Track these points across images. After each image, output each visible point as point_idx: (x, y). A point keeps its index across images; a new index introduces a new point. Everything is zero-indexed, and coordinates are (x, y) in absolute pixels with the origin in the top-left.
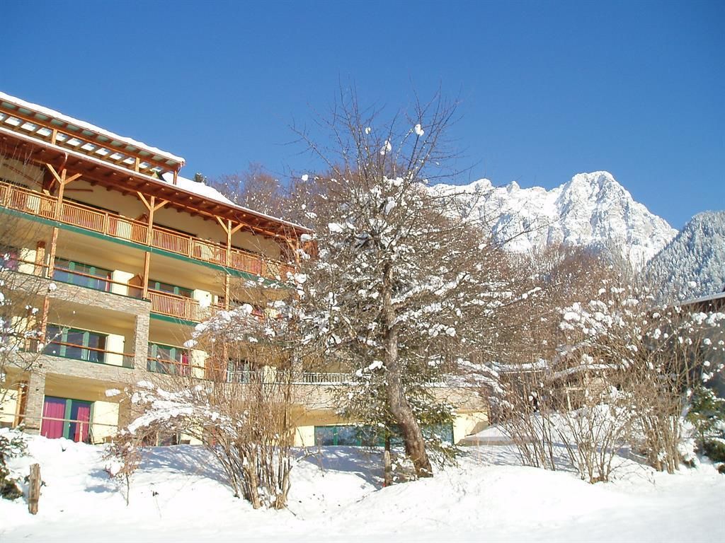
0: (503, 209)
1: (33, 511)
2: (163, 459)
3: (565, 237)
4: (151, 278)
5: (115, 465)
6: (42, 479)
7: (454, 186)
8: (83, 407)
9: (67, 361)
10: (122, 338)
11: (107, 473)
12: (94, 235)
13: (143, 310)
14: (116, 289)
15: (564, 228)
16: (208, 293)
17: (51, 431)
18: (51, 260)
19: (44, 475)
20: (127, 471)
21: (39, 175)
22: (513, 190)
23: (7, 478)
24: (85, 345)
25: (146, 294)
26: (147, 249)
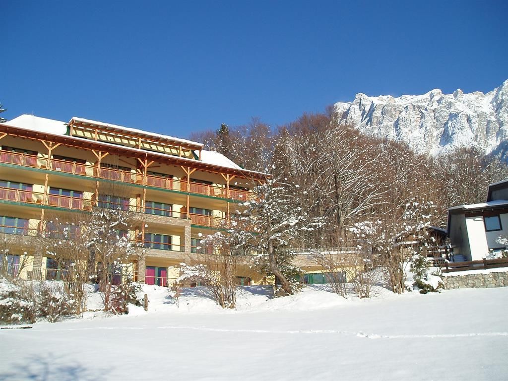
0: (452, 110)
1: (146, 310)
2: (192, 292)
3: (500, 127)
4: (191, 206)
5: (173, 294)
6: (149, 300)
7: (414, 96)
8: (163, 271)
9: (154, 250)
10: (179, 237)
11: (170, 297)
12: (162, 190)
13: (187, 224)
14: (175, 215)
15: (498, 120)
16: (220, 211)
17: (149, 282)
18: (144, 204)
19: (149, 298)
20: (177, 296)
21: (135, 163)
22: (458, 95)
23: (137, 299)
24: (162, 242)
25: (188, 216)
26: (187, 194)
